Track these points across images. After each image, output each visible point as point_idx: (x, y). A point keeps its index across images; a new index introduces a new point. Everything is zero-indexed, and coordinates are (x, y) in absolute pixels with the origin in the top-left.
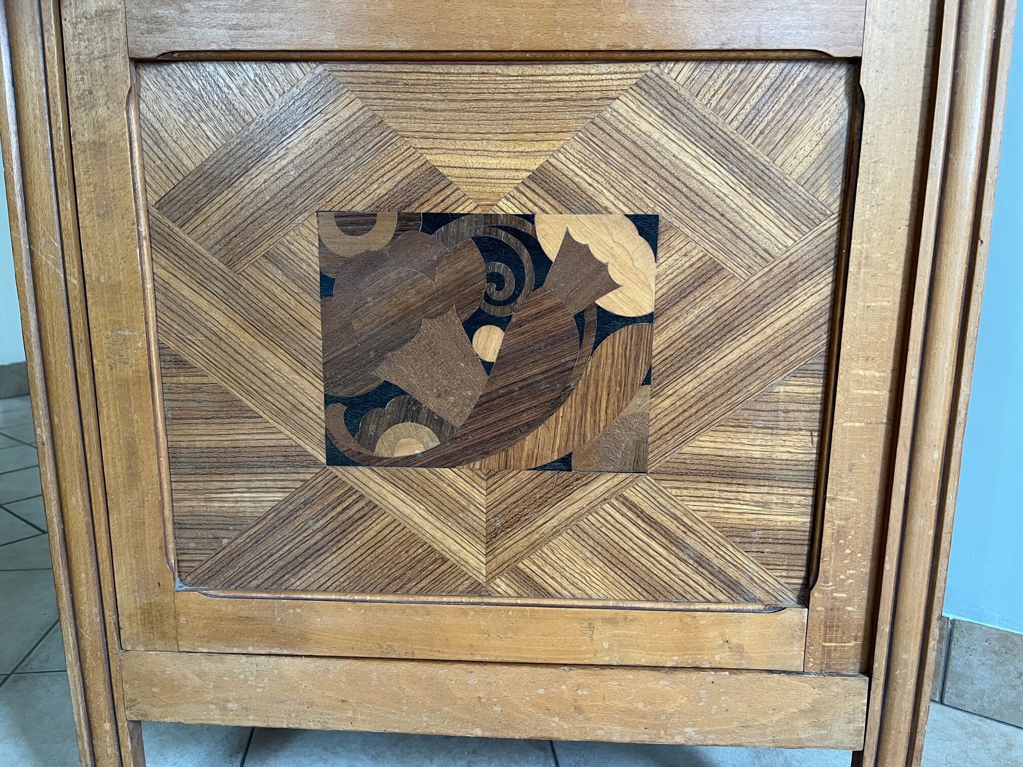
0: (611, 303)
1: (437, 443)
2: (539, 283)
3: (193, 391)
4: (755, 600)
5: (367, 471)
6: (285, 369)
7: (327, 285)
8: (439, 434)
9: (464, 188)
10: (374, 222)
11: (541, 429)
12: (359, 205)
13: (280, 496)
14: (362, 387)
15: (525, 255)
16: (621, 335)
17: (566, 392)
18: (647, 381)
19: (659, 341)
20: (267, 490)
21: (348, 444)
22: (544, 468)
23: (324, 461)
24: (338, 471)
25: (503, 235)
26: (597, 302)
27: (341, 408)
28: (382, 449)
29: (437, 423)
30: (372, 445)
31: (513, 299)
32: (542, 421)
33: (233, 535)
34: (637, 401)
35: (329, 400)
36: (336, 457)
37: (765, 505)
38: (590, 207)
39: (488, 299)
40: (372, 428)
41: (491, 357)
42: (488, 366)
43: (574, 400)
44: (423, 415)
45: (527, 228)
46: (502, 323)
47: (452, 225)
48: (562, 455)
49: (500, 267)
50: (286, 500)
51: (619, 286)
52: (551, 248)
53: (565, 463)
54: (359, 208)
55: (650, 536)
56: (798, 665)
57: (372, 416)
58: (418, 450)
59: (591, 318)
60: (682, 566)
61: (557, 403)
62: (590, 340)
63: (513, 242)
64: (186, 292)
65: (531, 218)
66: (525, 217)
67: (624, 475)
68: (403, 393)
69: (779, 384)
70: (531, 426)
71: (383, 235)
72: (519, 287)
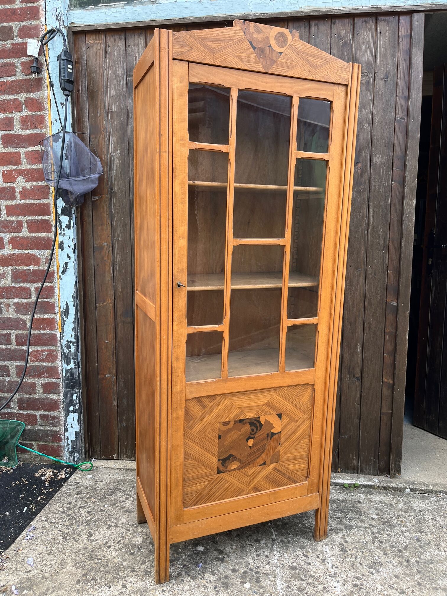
0: (274, 431)
1: (240, 465)
2: (260, 429)
3: (190, 464)
4: (298, 483)
5: (225, 473)
6: (210, 455)
7: (220, 437)
8: (240, 463)
9: (247, 414)
10: (230, 423)
12: (227, 420)
13: (207, 483)
14: (225, 456)
15: (258, 424)
16: (275, 437)
17: (265, 449)
18: (280, 444)
19: (282, 436)
20: (204, 482)
21: (222, 468)
22: (260, 465)
23: (217, 473)
24: (219, 475)
25: (254, 421)
26: (271, 431)
27: (221, 461)
29: (240, 461)
30: (227, 468)
31: (255, 433)
32: (260, 456)
33: (196, 494)
34: (278, 448)
35: (219, 460)
36: (219, 472)
37: (300, 464)
38: (270, 414)
39: (251, 434)
40: (227, 464)
41: (251, 445)
42: (250, 447)
43: (266, 451)
44: (237, 459)
45: (258, 419)
46: (253, 438)
47: (245, 421)
48: (264, 462)
49: (253, 427)
50: (209, 484)
51: (275, 427)
52: (263, 423)
53: (264, 464)
54: (227, 421)
55: (280, 474)
57: (227, 462)
58: (236, 467)
59: (270, 434)
60: (285, 479)
61: (263, 452)
62: (269, 438)
63: (256, 422)
64: (191, 443)
65: (259, 417)
67: (275, 464)
68: (234, 456)
69: (302, 440)
70: (258, 457)
71: (231, 425)
72: (257, 431)
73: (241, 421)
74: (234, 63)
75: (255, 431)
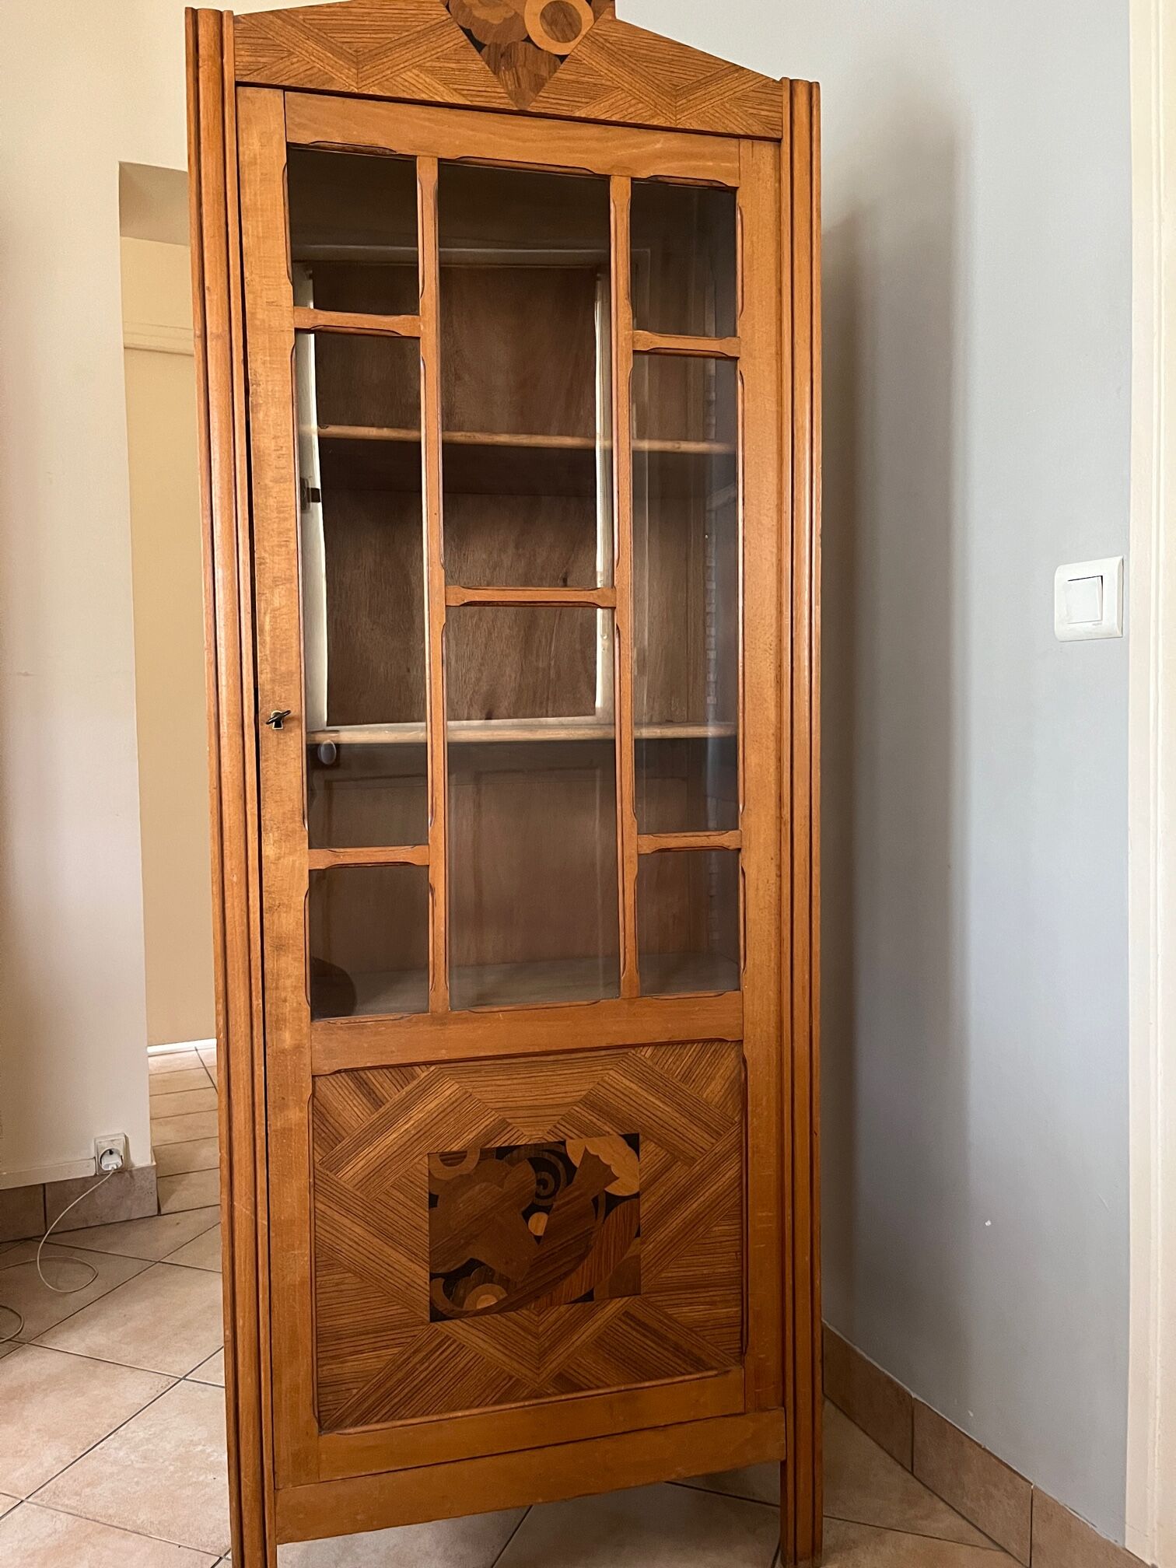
0: (613, 1189)
1: (505, 1295)
2: (569, 1181)
3: (337, 1284)
4: (712, 1369)
5: (458, 1322)
6: (403, 1260)
7: (433, 1200)
8: (506, 1290)
9: (523, 1130)
10: (465, 1157)
11: (574, 1275)
12: (455, 1147)
13: (397, 1350)
14: (455, 1264)
15: (561, 1166)
16: (620, 1209)
17: (588, 1249)
18: (638, 1235)
19: (644, 1208)
20: (387, 1347)
21: (445, 1305)
22: (576, 1301)
23: (428, 1319)
24: (438, 1325)
25: (546, 1155)
26: (606, 1189)
27: (441, 1281)
28: (467, 1306)
29: (505, 1282)
30: (461, 1305)
31: (554, 1193)
32: (573, 1270)
33: (361, 1385)
34: (632, 1248)
35: (433, 1276)
36: (436, 1316)
37: (713, 1303)
38: (600, 1134)
39: (538, 1195)
40: (462, 1292)
41: (540, 1233)
42: (538, 1239)
43: (593, 1254)
44: (496, 1277)
45: (561, 1149)
46: (546, 1210)
47: (515, 1152)
48: (588, 1290)
49: (545, 1175)
50: (402, 1353)
51: (618, 1178)
52: (576, 1161)
53: (589, 1297)
54: (455, 1150)
55: (645, 1336)
56: (741, 1409)
57: (461, 1284)
58: (493, 1301)
59: (602, 1199)
60: (665, 1353)
61: (582, 1257)
62: (602, 1211)
63: (553, 1159)
64: (337, 1216)
65: (563, 1143)
66: (560, 1142)
67: (627, 1298)
68: (482, 1264)
69: (715, 1226)
70: (566, 1274)
71: (470, 1164)
72: (557, 1186)
73: (502, 1152)
74: (420, 87)
75: (552, 1186)
